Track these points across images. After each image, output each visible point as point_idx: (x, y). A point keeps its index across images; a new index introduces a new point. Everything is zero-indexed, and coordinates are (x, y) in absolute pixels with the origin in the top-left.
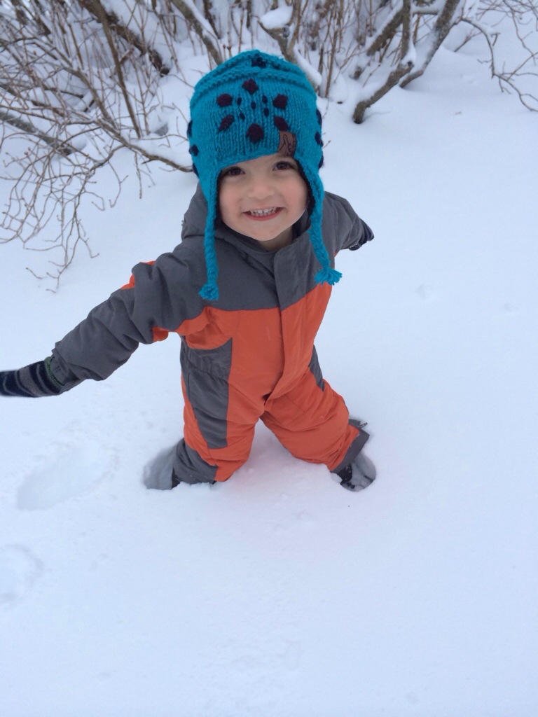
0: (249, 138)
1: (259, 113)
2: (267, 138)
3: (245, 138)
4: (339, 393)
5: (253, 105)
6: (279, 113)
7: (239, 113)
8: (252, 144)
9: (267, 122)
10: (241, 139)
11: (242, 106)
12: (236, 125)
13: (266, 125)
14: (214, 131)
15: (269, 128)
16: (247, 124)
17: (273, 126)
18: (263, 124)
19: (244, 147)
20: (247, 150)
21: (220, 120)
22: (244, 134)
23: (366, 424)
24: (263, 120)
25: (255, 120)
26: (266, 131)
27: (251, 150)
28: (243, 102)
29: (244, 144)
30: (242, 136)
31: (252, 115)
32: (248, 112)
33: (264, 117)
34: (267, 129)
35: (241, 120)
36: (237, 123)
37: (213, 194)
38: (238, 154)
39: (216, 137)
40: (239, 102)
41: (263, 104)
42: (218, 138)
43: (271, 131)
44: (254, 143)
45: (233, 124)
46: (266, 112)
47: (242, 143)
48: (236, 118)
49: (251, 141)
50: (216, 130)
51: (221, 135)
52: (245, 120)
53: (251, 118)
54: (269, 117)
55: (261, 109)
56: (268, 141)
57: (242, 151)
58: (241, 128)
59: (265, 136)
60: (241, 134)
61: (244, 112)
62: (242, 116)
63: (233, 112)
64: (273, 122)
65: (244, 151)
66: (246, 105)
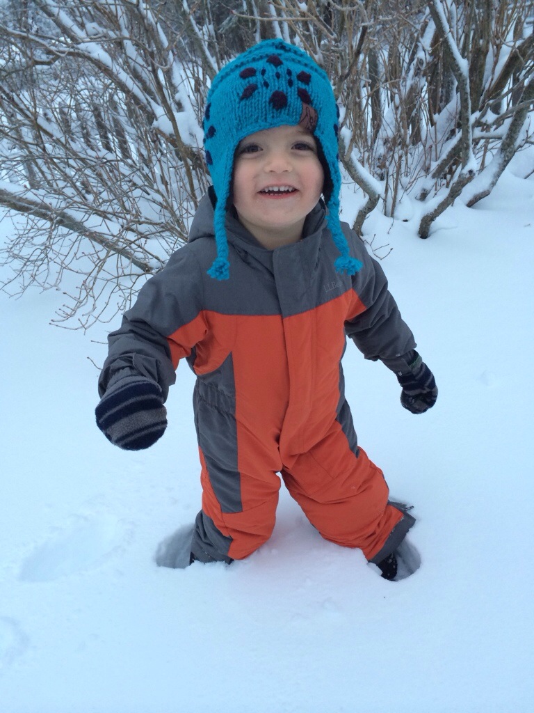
0: (271, 104)
1: (284, 82)
2: (290, 106)
3: (267, 104)
4: (378, 466)
5: (278, 76)
6: (303, 86)
7: (263, 82)
8: (275, 110)
9: (291, 92)
10: (264, 105)
11: (266, 75)
12: (259, 93)
13: (289, 93)
14: (235, 101)
15: (293, 97)
16: (271, 91)
17: (297, 96)
18: (287, 93)
19: (266, 114)
20: (269, 117)
21: (242, 90)
22: (268, 100)
23: (412, 507)
24: (287, 89)
25: (279, 88)
26: (289, 100)
27: (273, 117)
28: (267, 72)
29: (266, 110)
30: (265, 102)
31: (277, 84)
32: (272, 80)
33: (288, 87)
34: (291, 98)
35: (264, 88)
36: (260, 90)
37: (228, 167)
38: (259, 121)
39: (237, 106)
40: (263, 72)
41: (287, 76)
42: (239, 108)
43: (294, 100)
44: (277, 110)
45: (256, 91)
46: (290, 83)
47: (264, 110)
48: (259, 86)
49: (273, 107)
50: (237, 100)
51: (243, 103)
52: (269, 88)
53: (275, 86)
54: (293, 88)
55: (285, 80)
56: (291, 109)
57: (264, 117)
58: (264, 95)
59: (288, 104)
60: (264, 100)
61: (267, 81)
62: (266, 84)
63: (257, 82)
64: (296, 93)
65: (266, 118)
66: (271, 74)
